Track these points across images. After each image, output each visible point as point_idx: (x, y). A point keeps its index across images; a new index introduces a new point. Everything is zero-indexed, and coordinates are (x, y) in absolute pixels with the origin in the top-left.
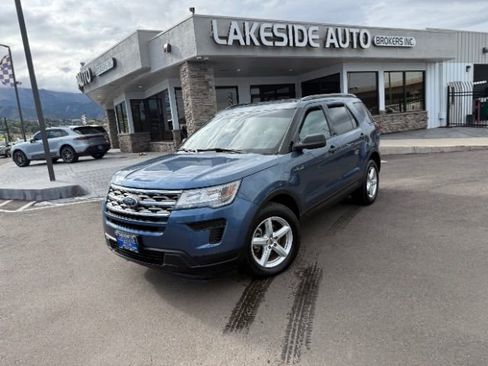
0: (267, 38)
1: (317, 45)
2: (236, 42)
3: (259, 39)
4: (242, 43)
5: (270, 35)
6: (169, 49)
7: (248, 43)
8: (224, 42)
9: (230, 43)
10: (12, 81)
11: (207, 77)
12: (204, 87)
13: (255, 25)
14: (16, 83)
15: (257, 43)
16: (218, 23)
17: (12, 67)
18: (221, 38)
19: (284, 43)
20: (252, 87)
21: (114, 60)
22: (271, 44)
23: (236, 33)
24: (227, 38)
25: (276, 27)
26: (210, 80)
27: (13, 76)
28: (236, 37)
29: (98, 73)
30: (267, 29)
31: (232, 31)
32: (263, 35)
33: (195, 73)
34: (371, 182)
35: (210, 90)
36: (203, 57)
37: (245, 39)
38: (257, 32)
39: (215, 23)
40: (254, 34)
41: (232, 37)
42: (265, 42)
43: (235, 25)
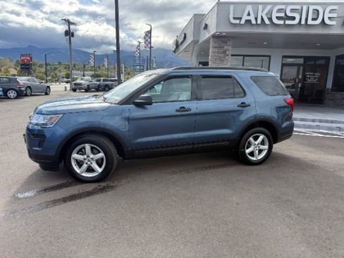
0: (278, 18)
1: (333, 23)
2: (248, 22)
3: (270, 19)
4: (254, 22)
5: (282, 15)
6: (206, 27)
7: (259, 22)
8: (237, 22)
9: (243, 22)
11: (226, 47)
12: (223, 55)
13: (269, 7)
14: (151, 47)
15: (267, 22)
16: (234, 7)
17: (150, 38)
18: (234, 18)
19: (296, 22)
20: (284, 57)
21: (185, 34)
22: (281, 22)
23: (249, 14)
24: (240, 19)
25: (290, 8)
26: (228, 50)
27: (150, 42)
28: (248, 18)
29: (180, 42)
30: (279, 11)
31: (246, 13)
32: (274, 15)
33: (217, 45)
34: (256, 147)
35: (227, 57)
36: (221, 33)
37: (256, 19)
38: (270, 13)
39: (232, 7)
40: (266, 14)
41: (245, 18)
42: (275, 21)
43: (249, 8)
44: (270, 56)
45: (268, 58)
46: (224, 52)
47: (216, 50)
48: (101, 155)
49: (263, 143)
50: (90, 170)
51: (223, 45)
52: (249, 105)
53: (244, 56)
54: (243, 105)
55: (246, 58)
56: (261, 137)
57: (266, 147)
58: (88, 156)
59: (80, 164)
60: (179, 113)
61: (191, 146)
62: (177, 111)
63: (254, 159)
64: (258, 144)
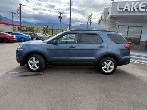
0: (142, 8)
2: (126, 10)
3: (138, 9)
4: (129, 10)
5: (144, 6)
6: (108, 13)
7: (132, 10)
8: (121, 10)
9: (124, 10)
11: (116, 22)
15: (136, 10)
17: (91, 18)
18: (120, 9)
21: (102, 17)
22: (144, 10)
23: (127, 7)
24: (122, 9)
26: (117, 23)
27: (91, 21)
28: (127, 8)
29: (100, 20)
30: (143, 4)
31: (126, 6)
32: (140, 6)
33: (112, 21)
34: (108, 66)
35: (116, 27)
36: (113, 16)
37: (130, 9)
38: (138, 5)
39: (119, 4)
40: (136, 6)
41: (125, 8)
42: (141, 9)
43: (127, 4)
44: (142, 27)
45: (141, 27)
46: (115, 24)
47: (112, 23)
48: (38, 62)
49: (111, 65)
50: (34, 67)
51: (114, 21)
52: (104, 47)
53: (129, 26)
54: (101, 47)
55: (130, 27)
57: (113, 67)
58: (34, 62)
59: (31, 64)
61: (76, 63)
63: (107, 72)
64: (109, 65)
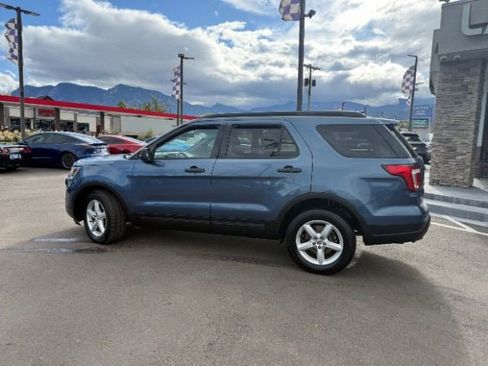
8: (478, 31)
10: (411, 87)
11: (467, 80)
12: (460, 93)
16: (471, 7)
18: (472, 27)
24: (484, 26)
35: (469, 96)
36: (450, 56)
46: (465, 87)
47: (448, 85)
48: (104, 214)
49: (334, 238)
50: (98, 229)
51: (460, 75)
52: (298, 171)
54: (289, 169)
56: (329, 227)
57: (339, 247)
58: (97, 213)
60: (188, 174)
61: (208, 222)
62: (187, 171)
63: (316, 262)
64: (322, 238)
